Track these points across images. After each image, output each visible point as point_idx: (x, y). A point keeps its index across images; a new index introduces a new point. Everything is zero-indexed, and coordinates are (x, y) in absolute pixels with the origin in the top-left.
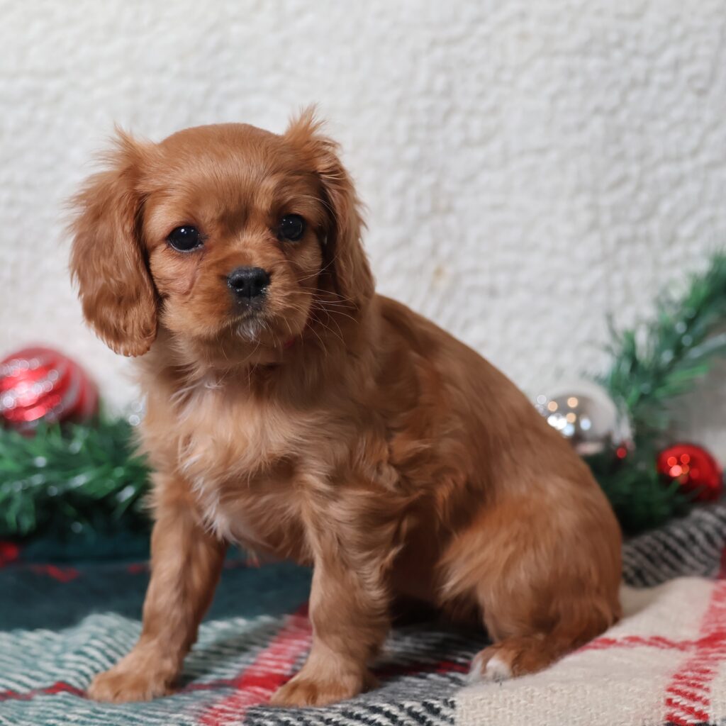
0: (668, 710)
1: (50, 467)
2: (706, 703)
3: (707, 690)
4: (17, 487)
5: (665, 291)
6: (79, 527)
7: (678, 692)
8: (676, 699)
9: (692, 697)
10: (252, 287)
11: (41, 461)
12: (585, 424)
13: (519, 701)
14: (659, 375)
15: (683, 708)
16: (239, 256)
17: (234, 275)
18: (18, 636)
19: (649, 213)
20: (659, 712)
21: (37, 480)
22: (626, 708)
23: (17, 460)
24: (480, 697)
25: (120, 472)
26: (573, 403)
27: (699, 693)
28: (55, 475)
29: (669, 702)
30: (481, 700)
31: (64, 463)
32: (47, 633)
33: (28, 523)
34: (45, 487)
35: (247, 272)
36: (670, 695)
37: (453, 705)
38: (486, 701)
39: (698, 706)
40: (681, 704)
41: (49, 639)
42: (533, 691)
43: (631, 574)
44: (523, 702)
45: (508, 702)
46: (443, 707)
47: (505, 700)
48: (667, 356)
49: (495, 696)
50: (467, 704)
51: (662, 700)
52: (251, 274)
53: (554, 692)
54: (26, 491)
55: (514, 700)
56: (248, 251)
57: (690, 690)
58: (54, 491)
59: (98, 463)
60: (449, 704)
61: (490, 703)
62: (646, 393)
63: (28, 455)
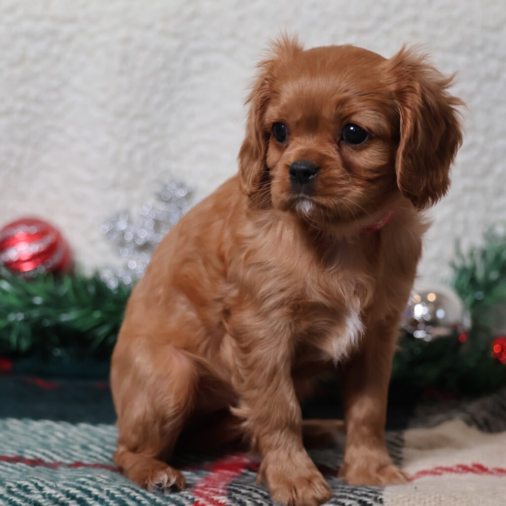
1: (46, 304)
4: (20, 317)
5: (491, 229)
6: (58, 352)
10: (302, 177)
11: (38, 300)
12: (440, 314)
13: (430, 502)
14: (489, 287)
18: (26, 423)
19: (487, 172)
21: (35, 314)
23: (19, 297)
24: (402, 496)
25: (97, 315)
26: (432, 298)
28: (50, 311)
30: (403, 498)
31: (56, 303)
32: (48, 423)
33: (25, 344)
34: (40, 319)
35: (300, 165)
37: (381, 501)
38: (406, 499)
41: (51, 427)
42: (440, 497)
43: (482, 422)
45: (423, 501)
46: (373, 503)
47: (420, 499)
48: (494, 275)
49: (413, 496)
50: (392, 501)
52: (302, 167)
53: (456, 499)
54: (26, 321)
55: (426, 501)
58: (47, 323)
59: (81, 305)
60: (379, 501)
61: (409, 500)
62: (479, 299)
63: (29, 295)
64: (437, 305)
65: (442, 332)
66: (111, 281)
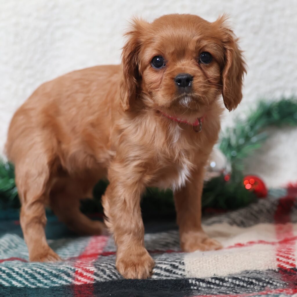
0: (278, 263)
2: (294, 260)
3: (293, 255)
7: (281, 256)
8: (281, 259)
9: (288, 258)
10: (185, 82)
12: (213, 165)
14: (239, 148)
15: (284, 262)
20: (274, 264)
22: (260, 262)
24: (195, 260)
27: (290, 256)
29: (278, 260)
30: (196, 261)
35: (183, 76)
36: (278, 257)
38: (198, 261)
39: (291, 261)
40: (283, 260)
44: (214, 261)
45: (208, 261)
46: (179, 265)
47: (206, 260)
48: (242, 141)
49: (201, 259)
50: (190, 263)
51: (275, 259)
52: (184, 77)
55: (210, 261)
56: (184, 67)
57: (286, 255)
60: (182, 263)
61: (199, 262)
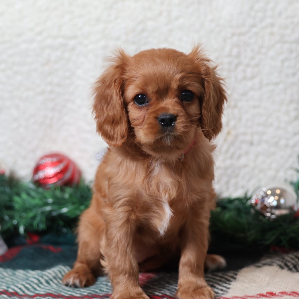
1: (53, 203)
4: (39, 211)
6: (65, 230)
11: (50, 200)
16: (164, 109)
17: (161, 117)
21: (48, 208)
23: (41, 199)
25: (82, 208)
28: (55, 207)
31: (59, 202)
33: (42, 226)
34: (50, 212)
35: (166, 116)
52: (168, 117)
56: (167, 106)
58: (54, 214)
59: (74, 203)
63: (45, 198)
64: (280, 196)
65: (284, 212)
66: (93, 188)
